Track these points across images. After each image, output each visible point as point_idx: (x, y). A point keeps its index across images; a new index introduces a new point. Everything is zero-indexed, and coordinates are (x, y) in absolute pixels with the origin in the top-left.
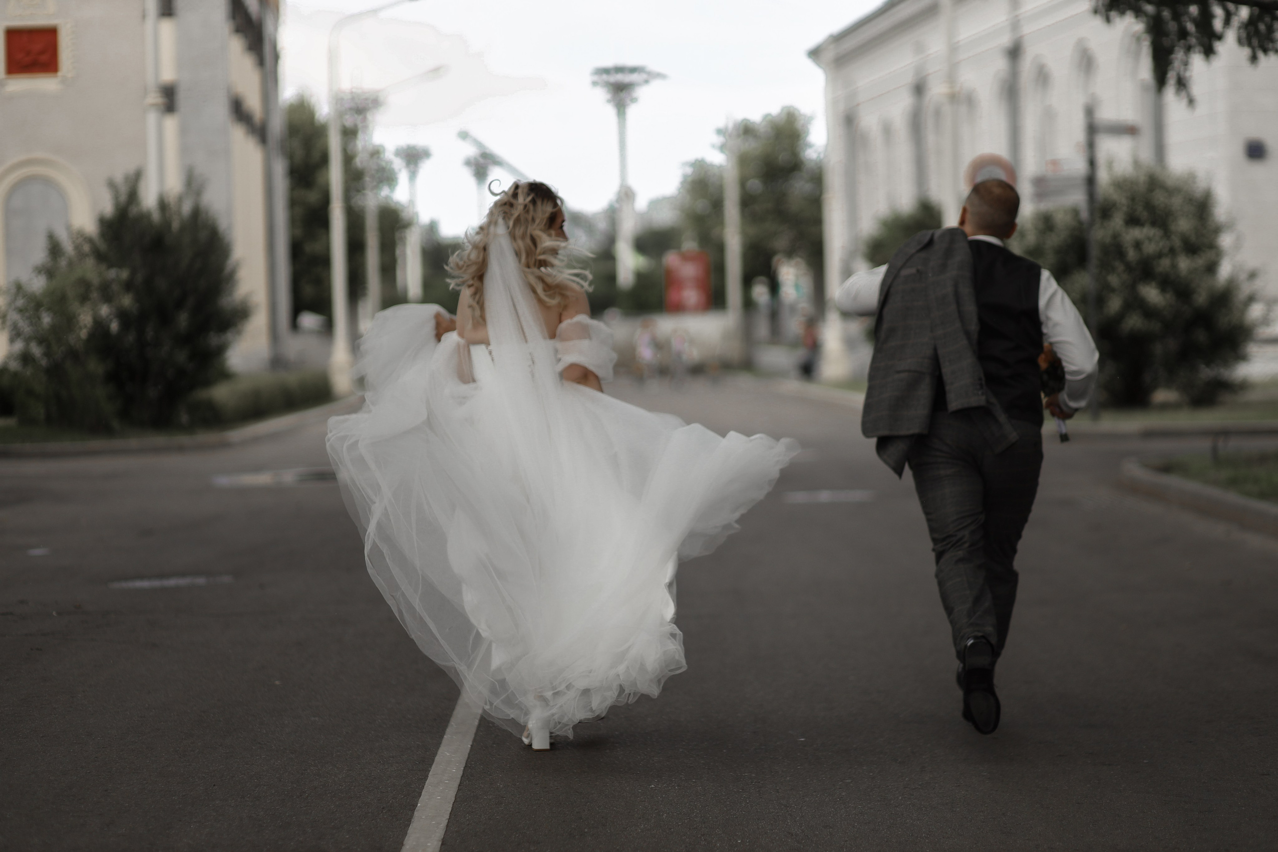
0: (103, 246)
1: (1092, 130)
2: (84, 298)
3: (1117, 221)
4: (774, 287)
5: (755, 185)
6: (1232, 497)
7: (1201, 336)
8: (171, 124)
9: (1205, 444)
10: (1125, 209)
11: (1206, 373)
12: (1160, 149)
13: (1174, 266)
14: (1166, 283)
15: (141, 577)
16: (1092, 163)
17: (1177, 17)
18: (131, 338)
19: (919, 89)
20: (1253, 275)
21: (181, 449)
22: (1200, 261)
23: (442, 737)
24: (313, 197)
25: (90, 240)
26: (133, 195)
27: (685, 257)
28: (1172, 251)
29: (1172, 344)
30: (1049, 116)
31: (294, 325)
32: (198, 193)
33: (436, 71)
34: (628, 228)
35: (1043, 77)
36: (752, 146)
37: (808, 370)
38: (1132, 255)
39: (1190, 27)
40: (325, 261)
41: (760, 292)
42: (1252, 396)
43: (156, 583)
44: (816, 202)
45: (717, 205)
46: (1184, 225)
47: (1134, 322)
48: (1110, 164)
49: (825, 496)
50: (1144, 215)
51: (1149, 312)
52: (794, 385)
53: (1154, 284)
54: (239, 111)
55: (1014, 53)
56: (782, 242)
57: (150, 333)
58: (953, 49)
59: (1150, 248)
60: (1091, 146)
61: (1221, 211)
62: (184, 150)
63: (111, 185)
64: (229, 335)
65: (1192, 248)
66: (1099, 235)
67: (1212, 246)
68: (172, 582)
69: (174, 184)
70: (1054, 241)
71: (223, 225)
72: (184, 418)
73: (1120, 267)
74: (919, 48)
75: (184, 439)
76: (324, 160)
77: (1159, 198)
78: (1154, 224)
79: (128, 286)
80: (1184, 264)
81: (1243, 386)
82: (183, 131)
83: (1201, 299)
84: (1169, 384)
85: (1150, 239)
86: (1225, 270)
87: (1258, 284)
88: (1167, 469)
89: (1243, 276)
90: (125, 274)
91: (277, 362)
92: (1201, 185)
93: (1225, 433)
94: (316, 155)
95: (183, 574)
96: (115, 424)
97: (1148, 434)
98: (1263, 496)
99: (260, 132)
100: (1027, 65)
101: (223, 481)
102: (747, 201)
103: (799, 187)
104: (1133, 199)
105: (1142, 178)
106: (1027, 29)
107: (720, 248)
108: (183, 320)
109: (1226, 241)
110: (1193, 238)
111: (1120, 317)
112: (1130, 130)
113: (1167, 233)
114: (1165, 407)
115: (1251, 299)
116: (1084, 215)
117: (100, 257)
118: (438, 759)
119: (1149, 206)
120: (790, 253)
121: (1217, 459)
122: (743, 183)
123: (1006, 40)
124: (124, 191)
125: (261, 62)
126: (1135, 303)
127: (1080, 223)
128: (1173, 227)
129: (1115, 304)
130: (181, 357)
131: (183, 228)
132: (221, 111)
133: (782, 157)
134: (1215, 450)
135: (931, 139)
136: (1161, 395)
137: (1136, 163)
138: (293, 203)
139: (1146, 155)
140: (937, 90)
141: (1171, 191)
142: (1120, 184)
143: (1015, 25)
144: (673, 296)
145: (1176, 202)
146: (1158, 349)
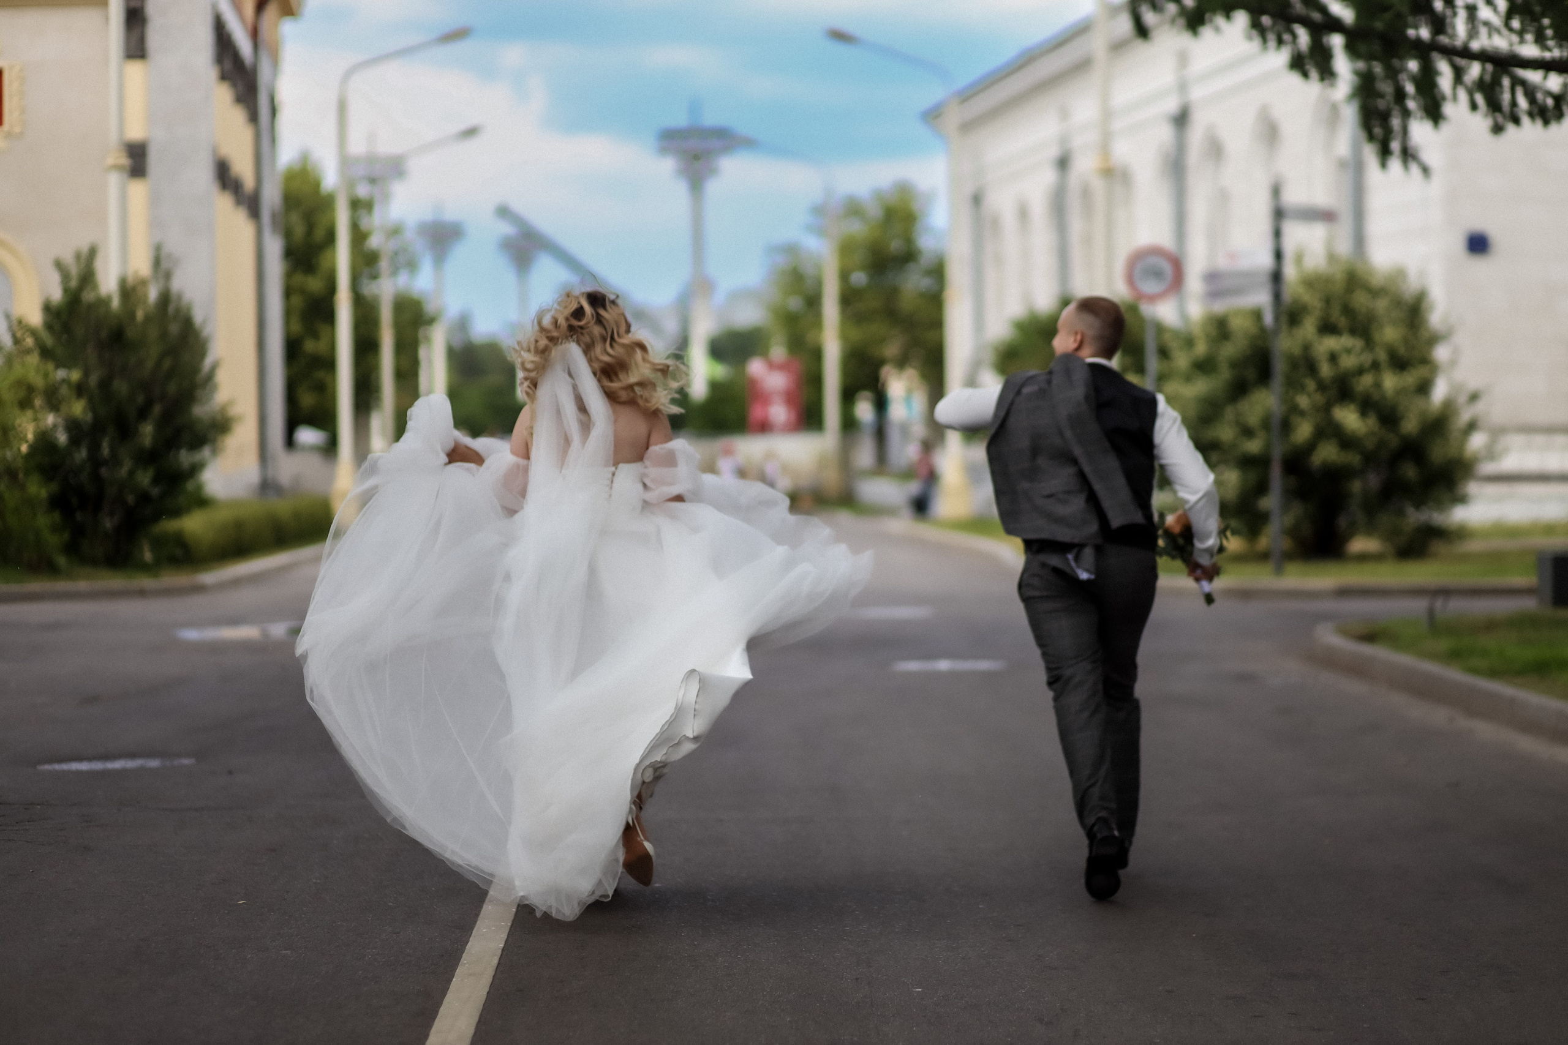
0: (49, 340)
1: (1279, 214)
2: (25, 404)
3: (1308, 328)
4: (881, 403)
5: (859, 278)
6: (1454, 674)
7: (1410, 472)
8: (138, 190)
9: (1419, 606)
10: (1317, 313)
11: (1415, 517)
12: (1359, 239)
13: (1378, 385)
14: (1367, 405)
15: (80, 759)
16: (1278, 255)
17: (1393, 74)
18: (82, 454)
19: (1063, 163)
20: (1474, 397)
21: (142, 593)
22: (1410, 378)
23: (450, 980)
24: (314, 284)
25: (33, 332)
26: (88, 277)
27: (772, 366)
28: (1375, 366)
29: (1374, 480)
30: (1223, 197)
31: (290, 442)
32: (168, 276)
33: (471, 132)
34: (703, 329)
35: (1216, 150)
36: (857, 229)
37: (921, 506)
38: (1326, 370)
39: (1410, 88)
40: (329, 363)
41: (864, 410)
42: (1473, 546)
43: (97, 766)
44: (935, 300)
45: (813, 301)
46: (1390, 334)
47: (1327, 453)
48: (1299, 258)
49: (943, 665)
50: (1342, 322)
51: (1346, 441)
52: (903, 524)
53: (1352, 407)
54: (224, 175)
55: (1181, 119)
56: (892, 349)
57: (105, 451)
58: (1107, 114)
59: (1348, 362)
60: (1277, 234)
61: (1436, 318)
62: (155, 223)
63: (59, 265)
64: (206, 452)
65: (1400, 363)
66: (1286, 344)
67: (1426, 361)
68: (118, 765)
69: (140, 265)
70: (1229, 351)
71: (198, 316)
72: (148, 556)
73: (1311, 385)
74: (1064, 114)
75: (146, 582)
76: (330, 238)
77: (1360, 300)
78: (1353, 332)
79: (80, 390)
80: (1390, 382)
81: (1461, 533)
82: (155, 200)
83: (1410, 425)
84: (1370, 529)
85: (1348, 351)
86: (1440, 391)
87: (1480, 407)
88: (1370, 637)
89: (1462, 399)
90: (75, 375)
91: (267, 486)
92: (1412, 284)
93: (1445, 592)
94: (319, 234)
95: (132, 756)
96: (61, 561)
97: (1344, 593)
98: (1493, 673)
99: (252, 204)
100: (1196, 135)
101: (191, 635)
102: (848, 298)
103: (913, 282)
104: (1328, 301)
105: (1339, 275)
106: (1197, 94)
107: (817, 355)
108: (147, 432)
109: (1441, 353)
110: (1402, 351)
111: (1311, 446)
112: (1327, 216)
113: (1369, 342)
114: (1363, 558)
115: (1472, 426)
116: (1268, 319)
117: (46, 353)
118: (443, 1010)
119: (1348, 310)
120: (902, 363)
121: (1435, 625)
122: (844, 276)
123: (1171, 105)
124: (74, 271)
125: (253, 117)
126: (1329, 430)
127: (1263, 330)
128: (1377, 336)
129: (1303, 431)
130: (144, 478)
131: (148, 319)
132: (204, 177)
133: (895, 246)
134: (1431, 613)
135: (1076, 225)
136: (1359, 544)
137: (1332, 257)
138: (288, 292)
139: (1344, 247)
140: (1085, 165)
141: (1376, 293)
142: (1311, 282)
143: (1183, 86)
144: (756, 412)
145: (1381, 305)
146: (1356, 486)
